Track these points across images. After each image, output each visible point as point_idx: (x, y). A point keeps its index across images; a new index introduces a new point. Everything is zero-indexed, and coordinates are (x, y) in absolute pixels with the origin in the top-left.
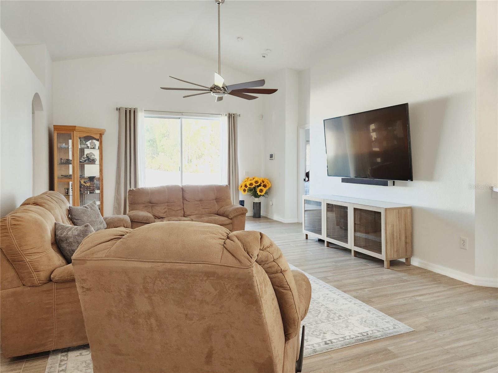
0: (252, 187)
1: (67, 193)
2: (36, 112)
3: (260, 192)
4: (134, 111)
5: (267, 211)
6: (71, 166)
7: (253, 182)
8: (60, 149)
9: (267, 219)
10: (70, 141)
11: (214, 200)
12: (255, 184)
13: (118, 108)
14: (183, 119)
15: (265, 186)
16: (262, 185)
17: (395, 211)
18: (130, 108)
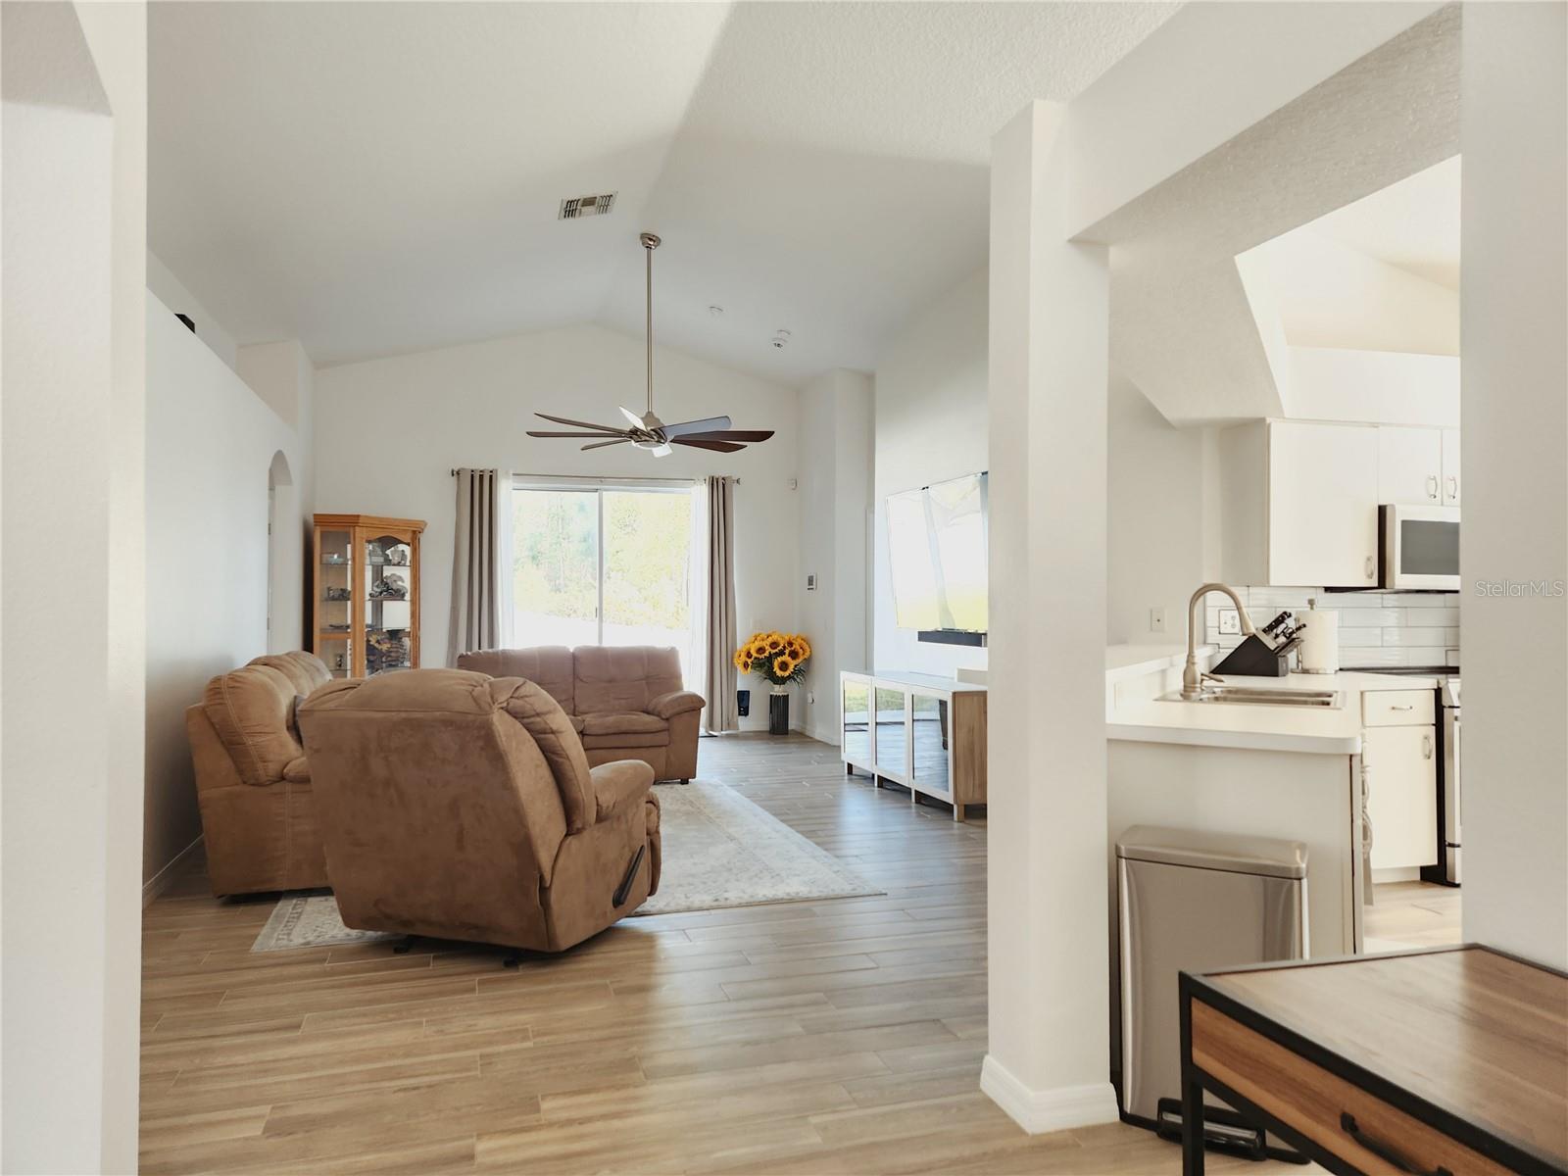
0: (763, 656)
1: (340, 665)
2: (278, 488)
3: (781, 669)
4: (491, 476)
5: (804, 716)
6: (349, 603)
7: (766, 644)
8: (327, 566)
9: (803, 738)
10: (349, 547)
11: (642, 680)
12: (770, 650)
13: (456, 469)
14: (604, 493)
15: (794, 655)
16: (787, 651)
17: (975, 698)
18: (482, 469)
